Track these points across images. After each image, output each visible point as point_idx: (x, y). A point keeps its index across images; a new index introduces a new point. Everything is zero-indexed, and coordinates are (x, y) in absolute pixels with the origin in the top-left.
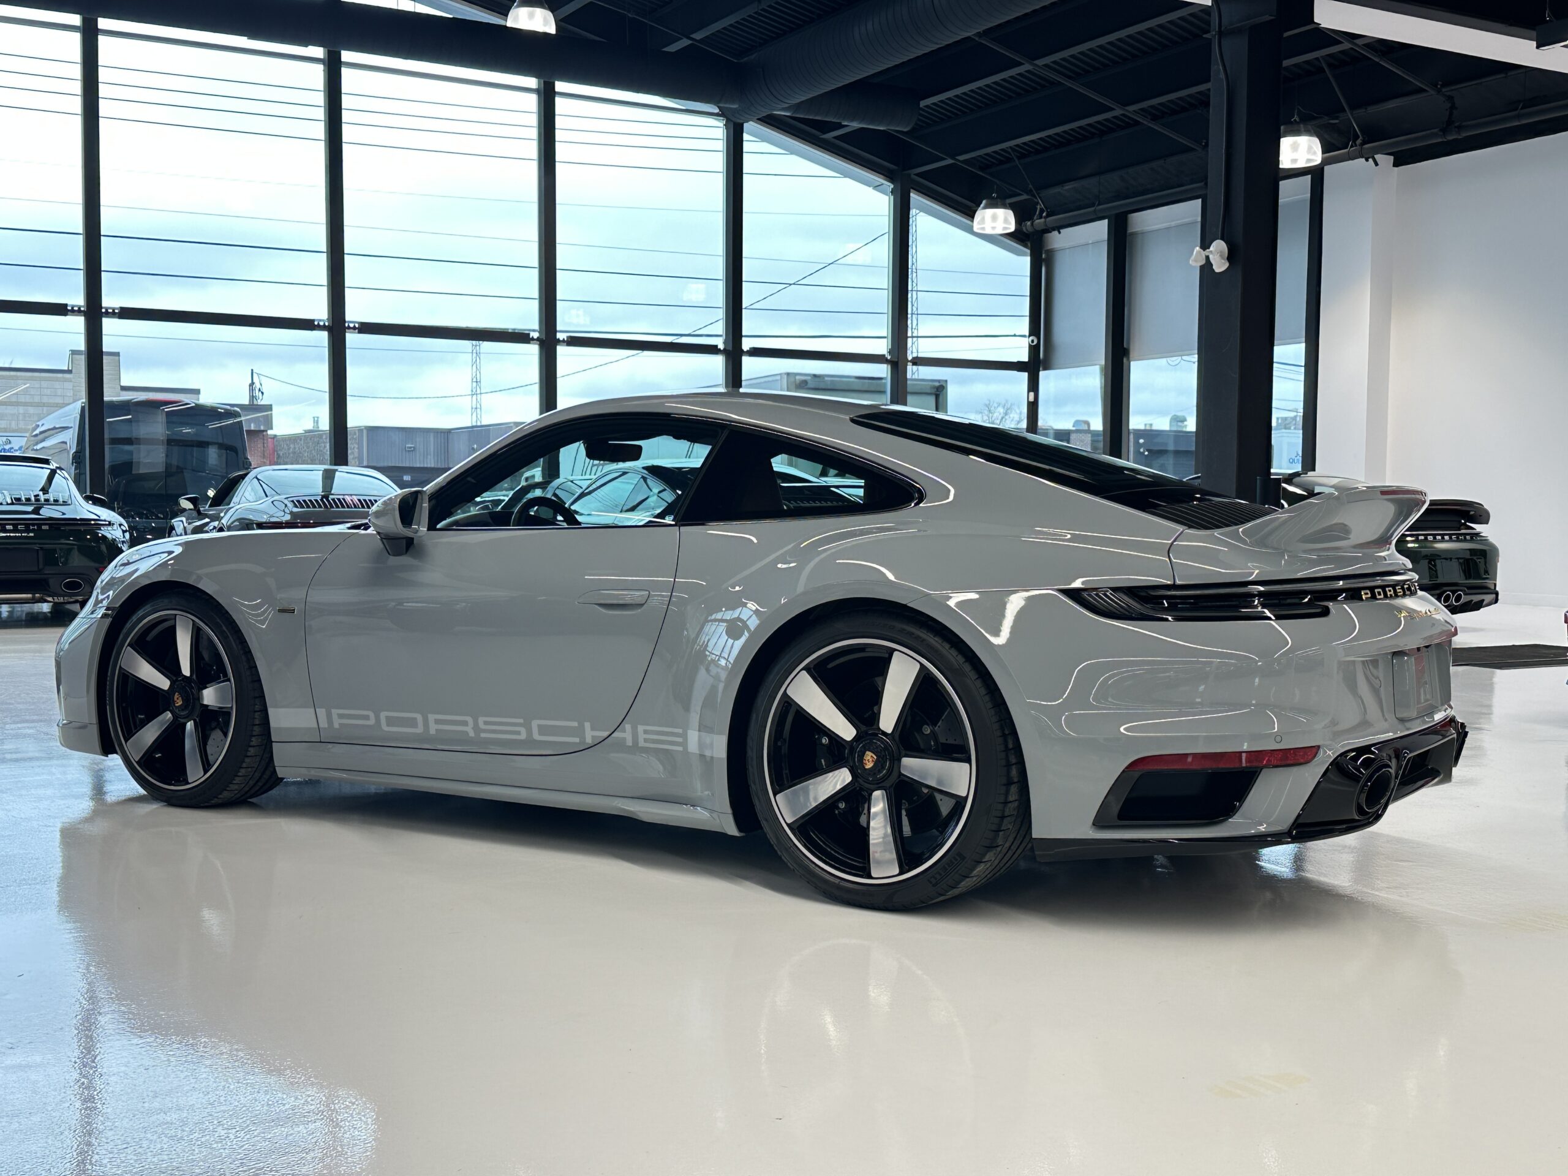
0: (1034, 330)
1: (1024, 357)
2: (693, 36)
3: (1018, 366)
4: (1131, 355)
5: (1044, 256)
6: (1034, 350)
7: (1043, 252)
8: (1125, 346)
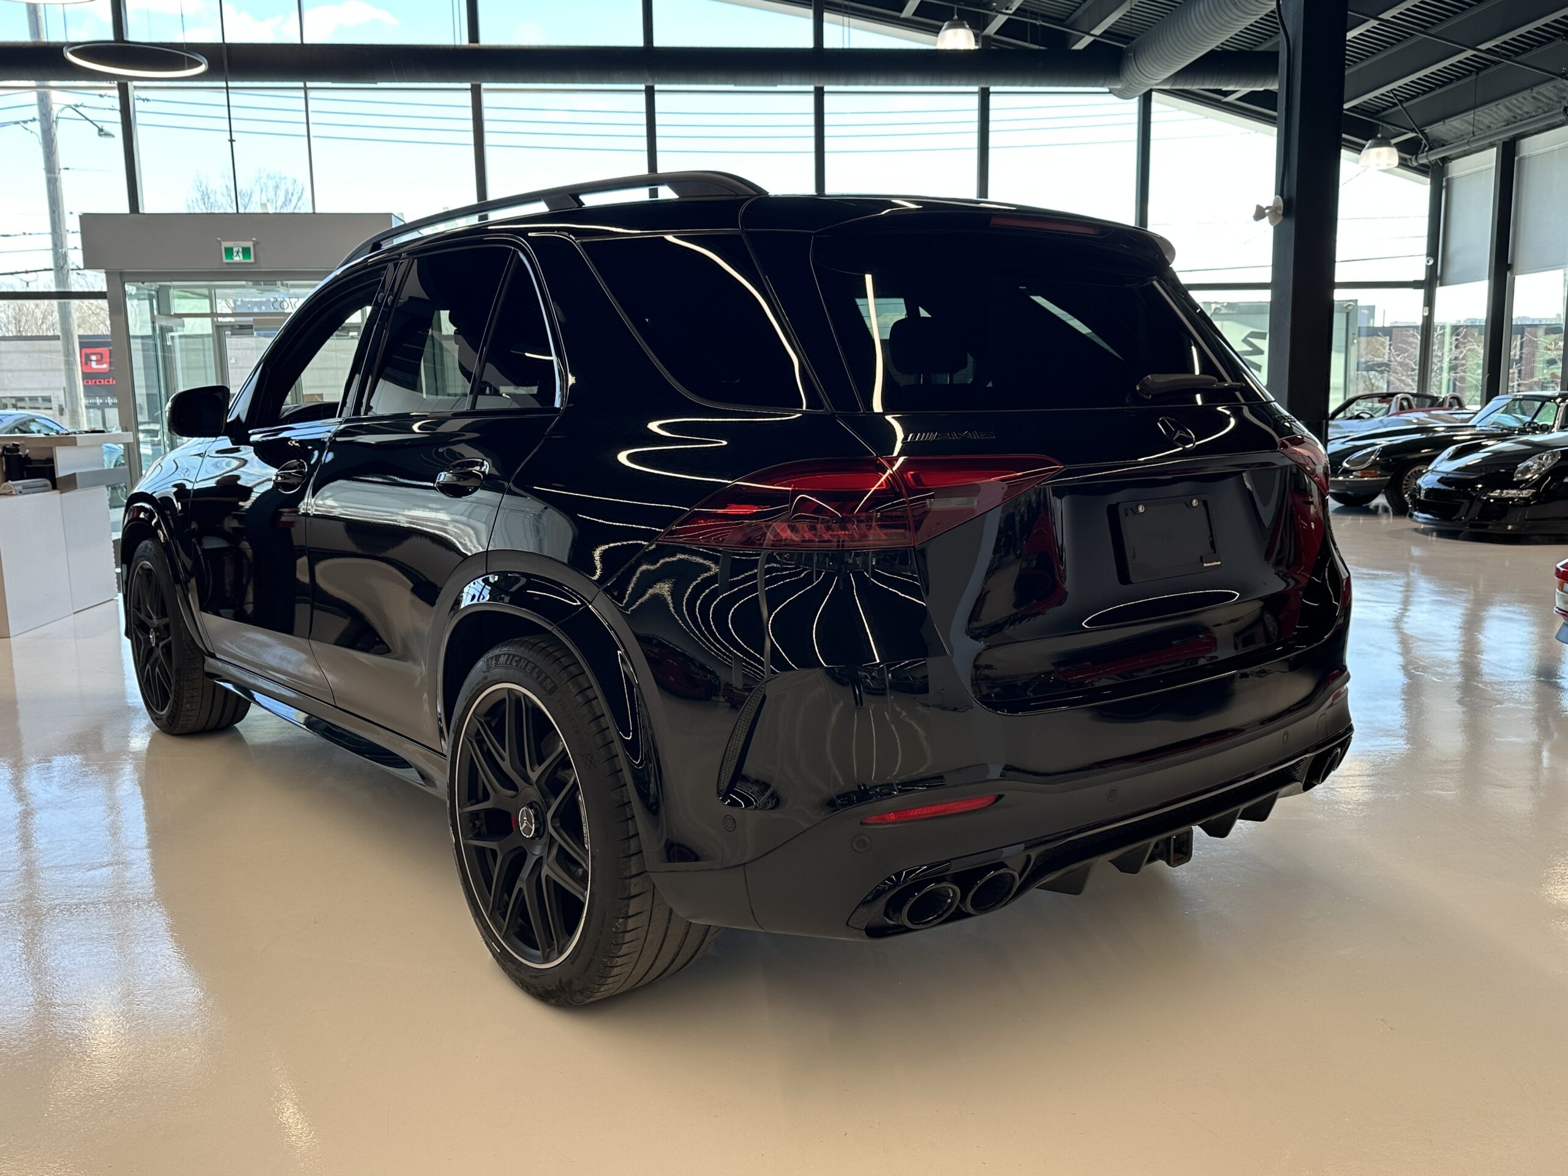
0: (1432, 252)
1: (1421, 276)
2: (1092, 32)
3: (1415, 285)
4: (1515, 269)
5: (1444, 184)
6: (1431, 270)
7: (1444, 179)
8: (1509, 262)
